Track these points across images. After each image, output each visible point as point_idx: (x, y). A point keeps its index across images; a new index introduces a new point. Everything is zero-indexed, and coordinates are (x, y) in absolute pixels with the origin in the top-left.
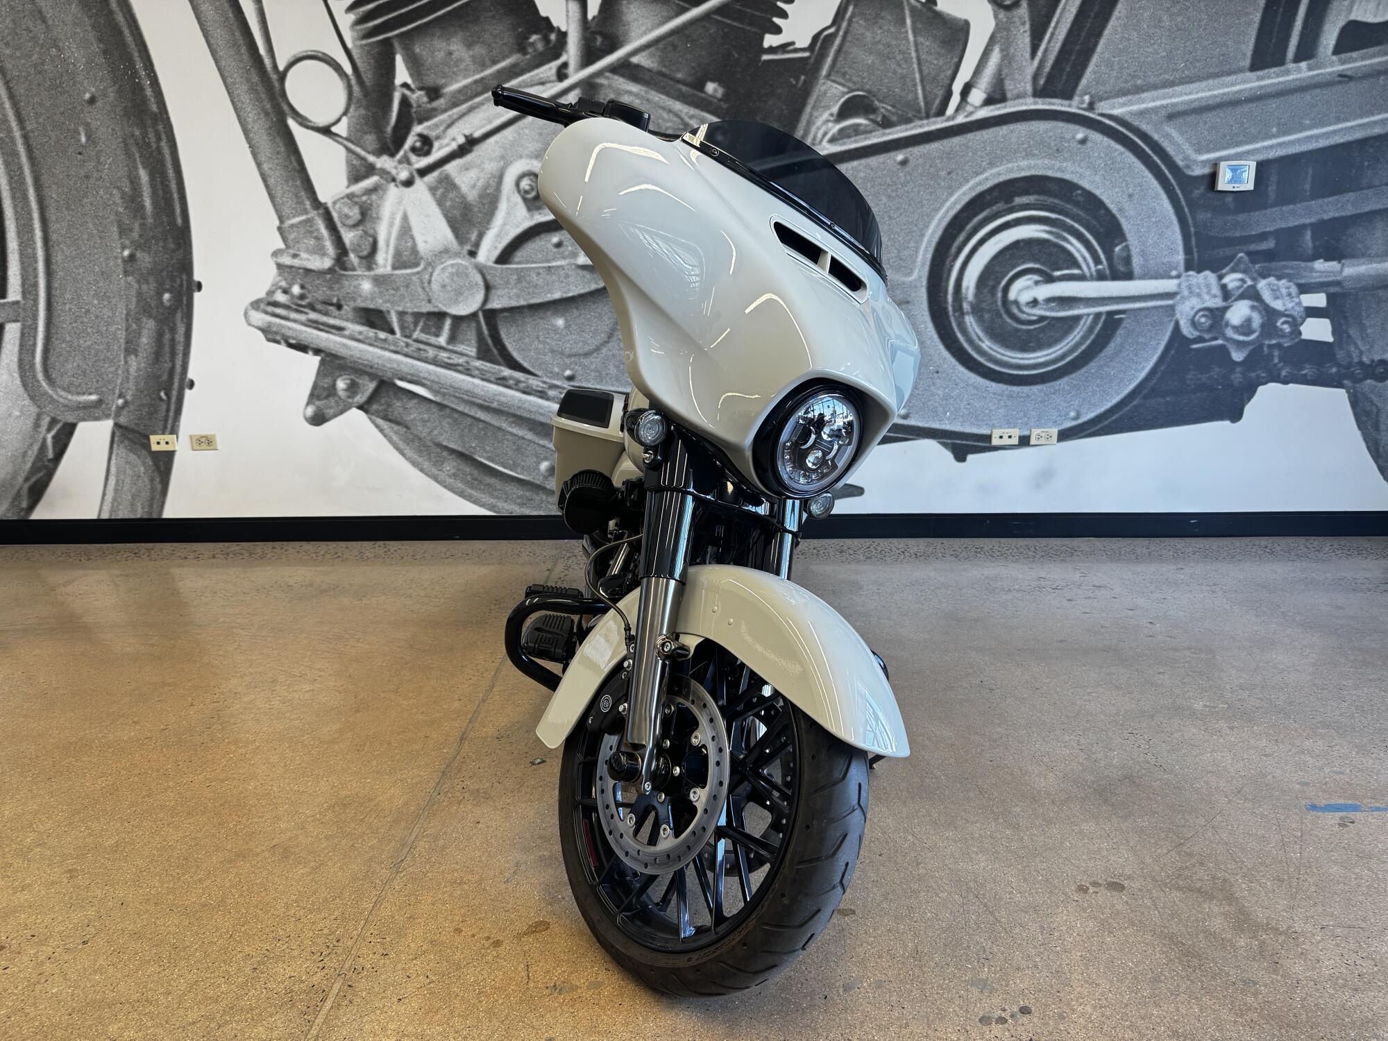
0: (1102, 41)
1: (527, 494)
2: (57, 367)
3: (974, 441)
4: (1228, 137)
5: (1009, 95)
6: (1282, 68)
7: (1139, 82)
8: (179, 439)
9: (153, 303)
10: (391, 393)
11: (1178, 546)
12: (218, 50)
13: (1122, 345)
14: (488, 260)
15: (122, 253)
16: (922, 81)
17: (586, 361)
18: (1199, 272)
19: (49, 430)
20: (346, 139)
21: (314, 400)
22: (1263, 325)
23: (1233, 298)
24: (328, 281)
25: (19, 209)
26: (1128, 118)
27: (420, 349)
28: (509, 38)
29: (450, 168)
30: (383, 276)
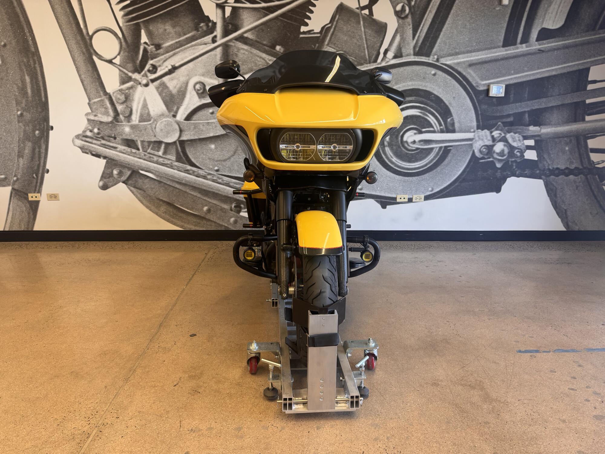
0: (442, 34)
1: (198, 221)
3: (390, 200)
4: (494, 74)
5: (404, 55)
6: (515, 46)
7: (457, 51)
8: (42, 195)
9: (31, 135)
10: (137, 176)
11: (475, 245)
12: (62, 25)
13: (451, 160)
14: (181, 119)
15: (17, 113)
16: (367, 48)
17: (224, 163)
18: (482, 130)
20: (119, 65)
21: (103, 179)
22: (509, 153)
23: (496, 141)
24: (111, 126)
26: (453, 65)
27: (151, 157)
28: (191, 24)
29: (165, 79)
30: (135, 125)
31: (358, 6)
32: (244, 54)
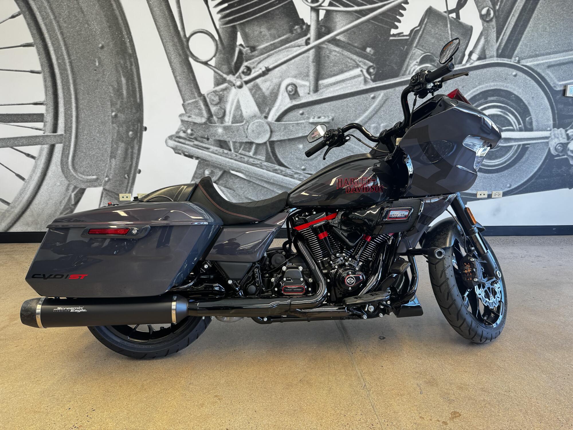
0: (524, 36)
2: (79, 164)
3: (470, 196)
4: (570, 75)
5: (487, 56)
7: (537, 53)
8: (132, 196)
9: (124, 136)
10: (228, 176)
11: (552, 239)
12: (160, 27)
13: (528, 158)
14: (273, 120)
15: (111, 114)
17: (311, 162)
18: (558, 128)
19: (73, 191)
20: (214, 67)
21: (195, 179)
23: (571, 139)
24: (205, 127)
25: (65, 94)
26: (533, 67)
27: (241, 158)
28: (286, 27)
29: (258, 81)
30: (228, 126)
31: (446, 10)
32: (335, 55)
